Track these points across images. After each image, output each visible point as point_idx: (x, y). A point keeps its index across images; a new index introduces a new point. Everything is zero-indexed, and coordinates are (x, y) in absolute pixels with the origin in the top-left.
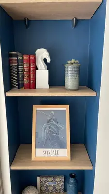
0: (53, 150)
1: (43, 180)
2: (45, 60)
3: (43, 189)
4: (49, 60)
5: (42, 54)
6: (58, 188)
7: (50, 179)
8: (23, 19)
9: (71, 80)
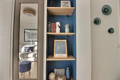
0: (61, 54)
1: (57, 70)
2: (59, 26)
3: (57, 74)
4: (60, 26)
5: (58, 24)
6: (62, 74)
7: (60, 70)
8: (52, 15)
9: (67, 30)
